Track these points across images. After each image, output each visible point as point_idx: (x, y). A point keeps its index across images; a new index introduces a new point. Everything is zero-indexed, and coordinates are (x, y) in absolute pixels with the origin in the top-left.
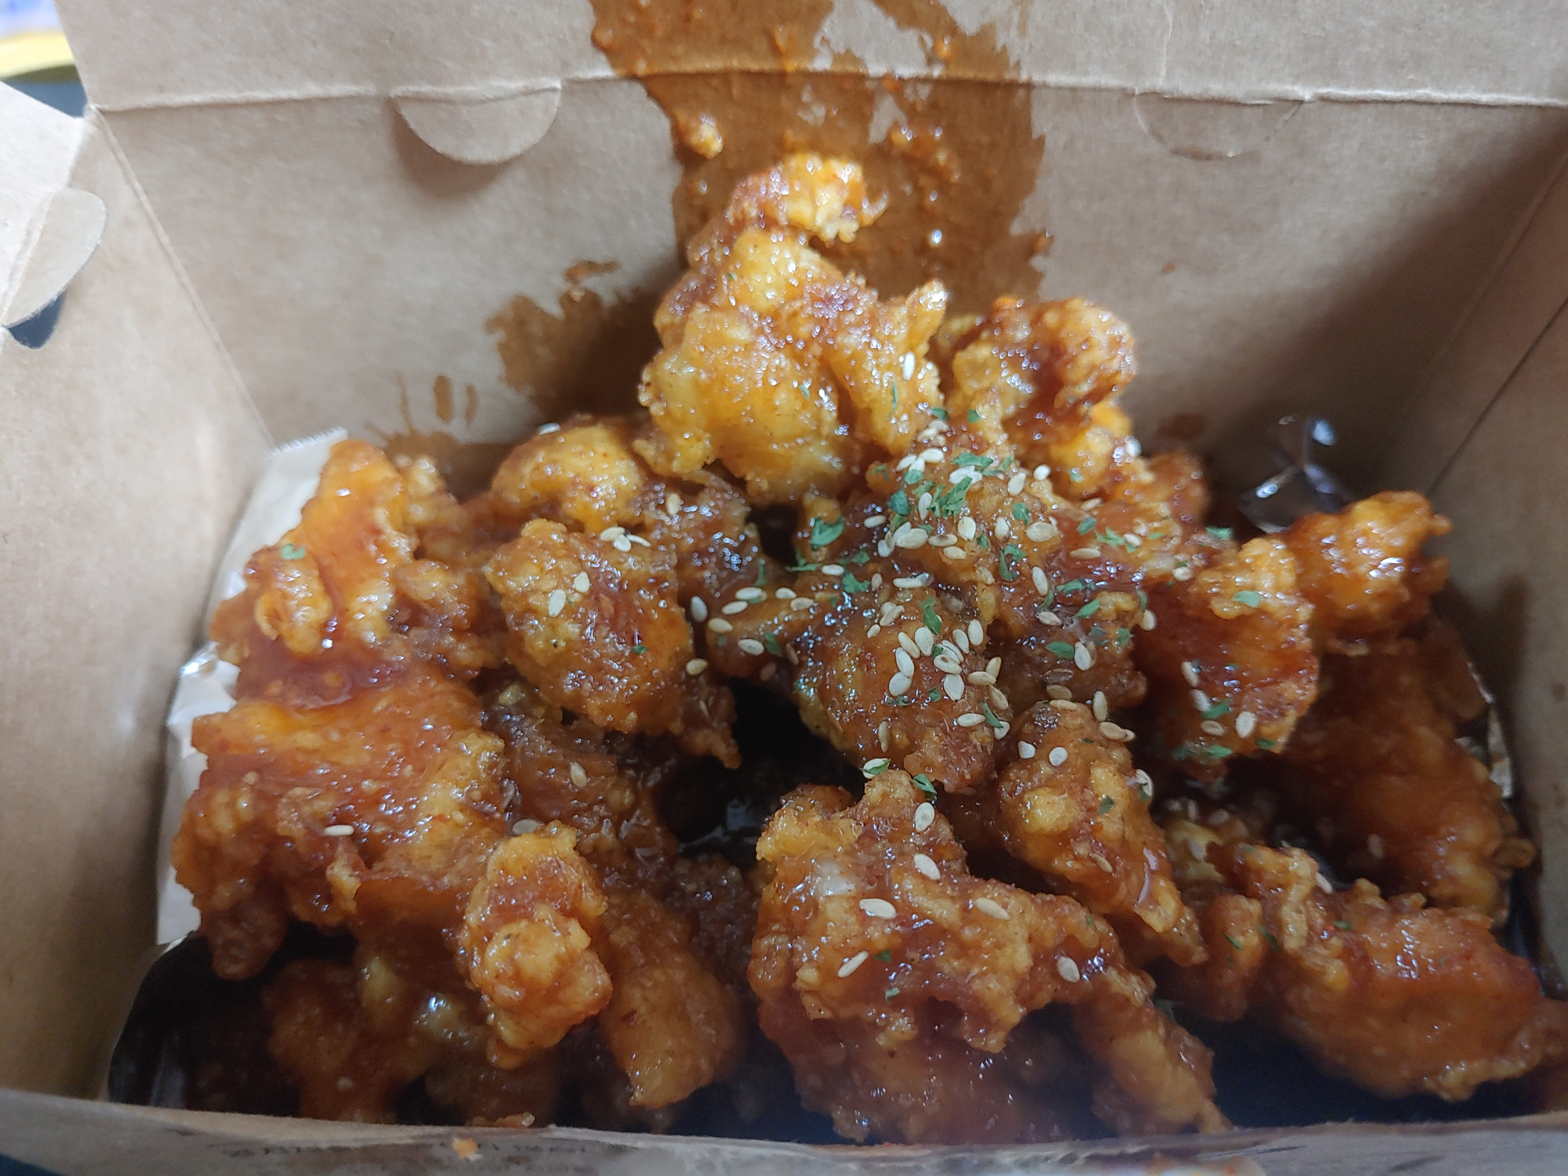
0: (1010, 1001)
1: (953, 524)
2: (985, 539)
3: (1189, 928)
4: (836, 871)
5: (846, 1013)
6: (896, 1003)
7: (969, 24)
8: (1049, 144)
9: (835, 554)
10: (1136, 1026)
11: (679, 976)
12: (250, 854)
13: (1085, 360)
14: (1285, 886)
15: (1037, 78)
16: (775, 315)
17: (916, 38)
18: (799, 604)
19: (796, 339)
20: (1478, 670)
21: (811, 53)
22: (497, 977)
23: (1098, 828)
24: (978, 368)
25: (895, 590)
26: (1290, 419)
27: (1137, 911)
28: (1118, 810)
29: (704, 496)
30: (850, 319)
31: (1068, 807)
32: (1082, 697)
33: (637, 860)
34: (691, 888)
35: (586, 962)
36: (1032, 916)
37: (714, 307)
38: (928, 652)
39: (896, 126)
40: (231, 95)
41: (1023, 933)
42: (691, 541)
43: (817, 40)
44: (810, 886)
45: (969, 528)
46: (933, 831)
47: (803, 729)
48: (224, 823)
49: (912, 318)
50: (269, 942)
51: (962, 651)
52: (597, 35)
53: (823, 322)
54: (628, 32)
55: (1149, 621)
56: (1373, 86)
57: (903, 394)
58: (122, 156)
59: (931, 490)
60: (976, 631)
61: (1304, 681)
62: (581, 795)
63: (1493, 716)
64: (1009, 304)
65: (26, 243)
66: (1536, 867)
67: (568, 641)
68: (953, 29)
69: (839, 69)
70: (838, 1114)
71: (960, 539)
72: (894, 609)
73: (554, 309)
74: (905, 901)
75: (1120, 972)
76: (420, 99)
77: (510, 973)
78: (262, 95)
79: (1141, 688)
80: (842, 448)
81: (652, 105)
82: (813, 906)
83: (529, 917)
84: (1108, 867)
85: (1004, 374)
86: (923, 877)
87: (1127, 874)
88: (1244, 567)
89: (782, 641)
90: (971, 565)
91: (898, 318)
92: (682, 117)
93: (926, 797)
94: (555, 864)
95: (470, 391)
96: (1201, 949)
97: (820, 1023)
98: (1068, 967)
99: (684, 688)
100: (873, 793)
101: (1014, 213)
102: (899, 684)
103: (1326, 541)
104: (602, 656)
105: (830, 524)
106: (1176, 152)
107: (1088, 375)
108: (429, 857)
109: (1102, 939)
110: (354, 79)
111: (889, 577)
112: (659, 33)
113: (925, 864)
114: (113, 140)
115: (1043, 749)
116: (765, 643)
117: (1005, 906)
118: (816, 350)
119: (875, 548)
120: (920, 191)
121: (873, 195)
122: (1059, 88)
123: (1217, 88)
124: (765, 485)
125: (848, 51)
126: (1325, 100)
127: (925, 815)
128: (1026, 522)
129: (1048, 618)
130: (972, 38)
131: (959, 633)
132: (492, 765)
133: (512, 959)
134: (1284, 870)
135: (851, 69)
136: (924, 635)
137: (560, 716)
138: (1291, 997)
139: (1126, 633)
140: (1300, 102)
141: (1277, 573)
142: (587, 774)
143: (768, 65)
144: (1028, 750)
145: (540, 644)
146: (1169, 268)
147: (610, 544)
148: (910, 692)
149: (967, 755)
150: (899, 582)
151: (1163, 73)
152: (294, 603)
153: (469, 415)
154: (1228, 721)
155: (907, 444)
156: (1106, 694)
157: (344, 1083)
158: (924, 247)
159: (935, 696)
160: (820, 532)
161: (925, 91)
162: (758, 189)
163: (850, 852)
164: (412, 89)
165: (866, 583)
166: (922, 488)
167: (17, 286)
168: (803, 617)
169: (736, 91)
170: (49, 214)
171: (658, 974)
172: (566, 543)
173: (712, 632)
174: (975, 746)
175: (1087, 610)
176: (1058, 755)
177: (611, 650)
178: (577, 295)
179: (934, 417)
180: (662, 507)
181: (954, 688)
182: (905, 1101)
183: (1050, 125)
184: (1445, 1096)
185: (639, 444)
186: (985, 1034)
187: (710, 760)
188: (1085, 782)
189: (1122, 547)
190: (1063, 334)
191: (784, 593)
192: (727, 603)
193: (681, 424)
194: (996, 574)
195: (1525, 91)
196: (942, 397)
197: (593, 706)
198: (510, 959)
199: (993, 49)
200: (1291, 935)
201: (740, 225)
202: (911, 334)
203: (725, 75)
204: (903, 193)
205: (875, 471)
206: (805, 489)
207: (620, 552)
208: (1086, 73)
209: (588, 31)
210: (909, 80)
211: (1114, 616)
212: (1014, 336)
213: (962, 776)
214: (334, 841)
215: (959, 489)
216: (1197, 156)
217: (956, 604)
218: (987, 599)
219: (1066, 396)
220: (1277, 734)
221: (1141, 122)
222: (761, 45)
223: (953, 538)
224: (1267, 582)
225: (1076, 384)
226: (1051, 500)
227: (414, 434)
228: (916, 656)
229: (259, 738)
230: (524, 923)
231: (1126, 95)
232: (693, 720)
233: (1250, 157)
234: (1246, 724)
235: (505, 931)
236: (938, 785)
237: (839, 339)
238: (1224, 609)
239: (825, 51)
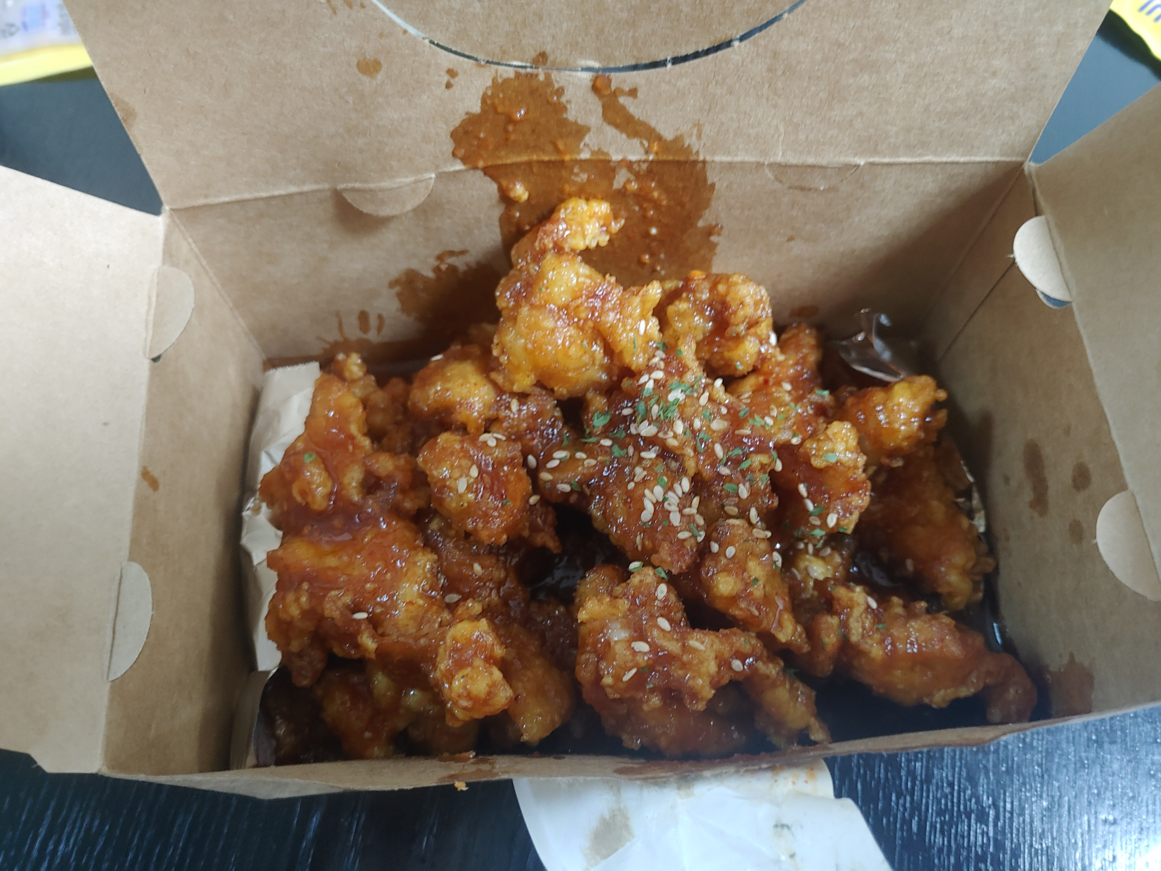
0: (707, 688)
1: (671, 424)
2: (688, 432)
3: (800, 636)
4: (619, 626)
5: (627, 695)
6: (652, 691)
7: (668, 135)
8: (717, 186)
9: (606, 432)
10: (774, 685)
11: (540, 672)
12: (309, 625)
13: (741, 313)
14: (851, 608)
15: (708, 158)
16: (567, 307)
17: (638, 142)
18: (589, 464)
19: (579, 320)
20: (966, 465)
21: (579, 152)
22: (459, 696)
23: (751, 593)
24: (681, 315)
25: (641, 460)
26: (867, 310)
27: (772, 631)
28: (761, 583)
29: (531, 399)
30: (608, 305)
31: (735, 583)
32: (744, 515)
33: (510, 607)
34: (540, 619)
35: (501, 685)
36: (717, 646)
37: (533, 306)
38: (661, 500)
39: (629, 181)
40: (247, 196)
41: (713, 655)
42: (525, 425)
43: (582, 145)
44: (606, 634)
45: (679, 427)
46: (666, 599)
47: (596, 531)
48: (295, 611)
49: (643, 302)
50: (320, 666)
51: (677, 495)
52: (456, 152)
53: (593, 309)
54: (473, 149)
55: (779, 466)
56: (899, 156)
57: (639, 342)
58: (182, 228)
59: (658, 402)
60: (686, 484)
61: (863, 495)
62: (480, 579)
63: (974, 489)
64: (697, 275)
65: (150, 304)
66: (997, 570)
67: (469, 503)
68: (659, 138)
69: (594, 158)
70: (625, 737)
71: (675, 433)
72: (642, 473)
73: (430, 274)
74: (654, 642)
75: (764, 663)
76: (354, 190)
77: (465, 694)
78: (264, 194)
79: (775, 502)
80: (608, 370)
81: (488, 179)
82: (608, 643)
83: (470, 665)
84: (756, 613)
85: (696, 319)
86: (663, 630)
87: (767, 613)
88: (828, 438)
89: (580, 483)
90: (682, 446)
91: (635, 305)
92: (504, 183)
93: (661, 580)
94: (480, 636)
95: (380, 317)
96: (806, 646)
97: (615, 700)
98: (737, 665)
99: (529, 513)
100: (635, 580)
101: (700, 217)
102: (647, 515)
103: (878, 409)
104: (487, 509)
105: (604, 413)
106: (790, 188)
107: (743, 322)
108: (407, 625)
109: (754, 648)
110: (316, 182)
111: (638, 449)
112: (491, 148)
113: (664, 623)
114: (178, 221)
115: (723, 546)
116: (571, 485)
117: (703, 643)
118: (590, 324)
119: (629, 428)
120: (644, 210)
121: (616, 217)
122: (721, 163)
123: (811, 160)
124: (565, 392)
125: (599, 149)
126: (872, 164)
127: (662, 590)
128: (710, 420)
129: (725, 471)
130: (670, 141)
131: (676, 486)
132: (432, 568)
133: (466, 688)
134: (851, 599)
135: (602, 157)
136: (658, 490)
137: (463, 535)
138: (855, 663)
139: (766, 477)
140: (857, 166)
141: (847, 442)
142: (482, 568)
143: (553, 158)
144: (715, 547)
145: (454, 505)
146: (791, 239)
147: (485, 443)
148: (652, 520)
149: (683, 555)
150: (644, 454)
151: (780, 154)
152: (315, 486)
153: (380, 329)
154: (823, 517)
155: (643, 367)
156: (757, 509)
157: (368, 735)
158: (647, 234)
159: (666, 523)
160: (598, 418)
161: (644, 166)
162: (552, 232)
163: (625, 617)
164: (350, 185)
165: (625, 451)
166: (653, 401)
167: (151, 333)
168: (591, 470)
169: (535, 170)
170: (158, 284)
171: (529, 674)
172: (462, 447)
173: (541, 480)
174: (687, 549)
175: (745, 465)
176: (731, 551)
177: (491, 505)
178: (443, 267)
179: (657, 348)
180: (508, 408)
181: (675, 519)
182: (658, 731)
183: (718, 178)
184: (934, 706)
185: (494, 375)
186: (696, 703)
187: (544, 548)
188: (744, 569)
189: (763, 427)
190: (728, 299)
191: (580, 455)
192: (549, 461)
193: (518, 368)
194: (695, 450)
195: (986, 154)
196: (661, 335)
197: (484, 535)
198: (465, 688)
199: (683, 146)
200: (853, 634)
201: (543, 252)
202: (642, 310)
203: (529, 164)
204: (634, 210)
205: (626, 383)
206: (587, 390)
207: (491, 448)
208: (736, 155)
209: (451, 150)
210: (635, 162)
211: (759, 467)
212: (701, 297)
213: (681, 567)
214: (359, 622)
215: (673, 405)
216: (802, 189)
217: (674, 465)
218: (691, 465)
219: (731, 331)
220: (848, 525)
221: (770, 175)
222: (549, 148)
223: (671, 434)
224: (841, 447)
225: (737, 325)
226: (724, 397)
227: (346, 341)
228: (655, 501)
229: (306, 562)
230: (469, 669)
231: (759, 165)
232: (534, 529)
233: (832, 189)
234: (832, 520)
235: (460, 674)
236: (669, 573)
237: (603, 318)
238: (816, 463)
239: (586, 149)
